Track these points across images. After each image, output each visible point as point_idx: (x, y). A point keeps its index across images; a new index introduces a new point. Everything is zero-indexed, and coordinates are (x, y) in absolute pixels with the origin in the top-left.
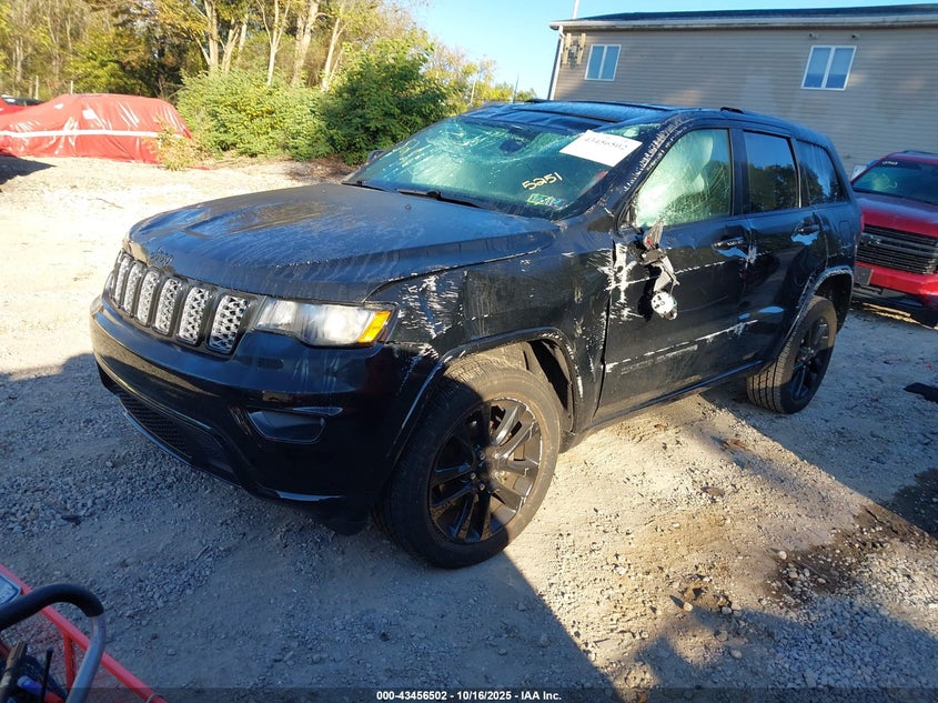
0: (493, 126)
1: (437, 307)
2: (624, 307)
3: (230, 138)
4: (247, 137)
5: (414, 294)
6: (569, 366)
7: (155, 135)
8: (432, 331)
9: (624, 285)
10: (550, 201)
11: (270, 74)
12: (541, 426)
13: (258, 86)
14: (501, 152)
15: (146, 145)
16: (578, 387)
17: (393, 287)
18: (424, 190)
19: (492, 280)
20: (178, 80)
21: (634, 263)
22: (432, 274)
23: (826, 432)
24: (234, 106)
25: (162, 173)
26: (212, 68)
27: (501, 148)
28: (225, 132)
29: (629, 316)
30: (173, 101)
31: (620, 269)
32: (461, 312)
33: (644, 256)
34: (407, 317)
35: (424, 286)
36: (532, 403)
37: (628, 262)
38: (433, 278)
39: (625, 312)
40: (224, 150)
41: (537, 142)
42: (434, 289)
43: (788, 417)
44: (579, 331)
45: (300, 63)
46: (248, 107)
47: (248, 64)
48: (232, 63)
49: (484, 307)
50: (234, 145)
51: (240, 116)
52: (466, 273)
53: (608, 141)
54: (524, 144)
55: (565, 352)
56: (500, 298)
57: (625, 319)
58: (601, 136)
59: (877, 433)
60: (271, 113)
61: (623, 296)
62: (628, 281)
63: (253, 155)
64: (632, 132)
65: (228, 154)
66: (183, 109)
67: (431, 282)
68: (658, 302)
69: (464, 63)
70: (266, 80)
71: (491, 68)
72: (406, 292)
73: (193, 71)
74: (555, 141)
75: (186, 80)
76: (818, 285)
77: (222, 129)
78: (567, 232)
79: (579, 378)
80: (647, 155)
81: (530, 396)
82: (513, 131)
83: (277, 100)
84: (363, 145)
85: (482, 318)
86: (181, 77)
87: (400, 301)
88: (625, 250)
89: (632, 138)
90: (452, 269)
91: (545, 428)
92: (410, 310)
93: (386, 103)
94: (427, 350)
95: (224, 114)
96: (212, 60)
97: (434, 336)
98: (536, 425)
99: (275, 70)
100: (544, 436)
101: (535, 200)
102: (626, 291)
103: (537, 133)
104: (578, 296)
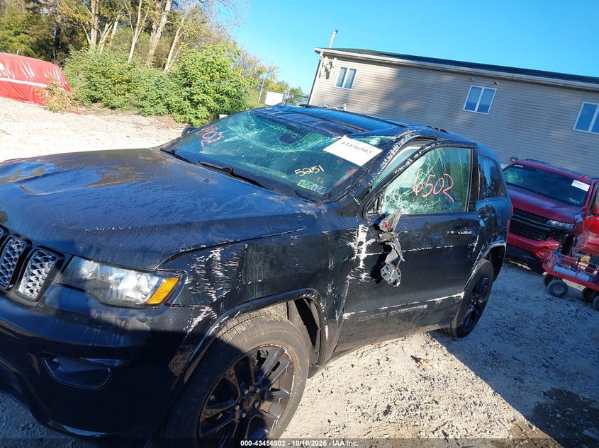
0: (276, 122)
1: (220, 274)
2: (362, 271)
3: (97, 95)
4: (110, 95)
5: (201, 263)
6: (320, 316)
7: (45, 86)
8: (213, 296)
9: (363, 255)
10: (314, 187)
11: (131, 56)
12: (295, 365)
13: (121, 63)
14: (280, 142)
15: (37, 92)
16: (325, 333)
17: (184, 256)
18: (220, 165)
19: (267, 251)
20: (67, 51)
21: (373, 241)
22: (218, 246)
23: (485, 354)
24: (104, 74)
25: (47, 112)
26: (91, 47)
27: (281, 139)
28: (95, 90)
29: (366, 279)
30: (62, 64)
31: (361, 243)
32: (240, 278)
33: (381, 235)
34: (193, 283)
35: (211, 256)
36: (290, 348)
37: (368, 239)
38: (219, 250)
39: (363, 276)
40: (93, 102)
41: (307, 138)
42: (219, 259)
43: (459, 339)
44: (330, 291)
45: (152, 52)
46: (113, 76)
47: (116, 47)
48: (105, 46)
49: (259, 272)
50: (100, 99)
51: (107, 81)
52: (246, 245)
53: (358, 146)
54: (298, 139)
55: (318, 307)
56: (272, 265)
57: (363, 280)
58: (354, 142)
59: (517, 357)
60: (128, 81)
61: (362, 264)
62: (366, 253)
63: (113, 108)
64: (375, 141)
65: (95, 105)
66: (67, 70)
67: (217, 254)
68: (386, 271)
69: (259, 65)
70: (127, 59)
71: (275, 71)
72: (194, 261)
73: (78, 47)
74: (320, 141)
75: (72, 52)
76: (486, 253)
77: (93, 88)
78: (326, 214)
79: (326, 326)
80: (386, 160)
81: (290, 343)
82: (290, 128)
83: (133, 74)
84: (188, 110)
85: (257, 283)
86: (69, 50)
87: (188, 269)
88: (367, 230)
89: (375, 146)
90: (236, 242)
91: (297, 366)
92: (196, 278)
93: (206, 85)
94: (208, 312)
95: (96, 78)
96: (92, 41)
97: (215, 299)
98: (292, 363)
99: (134, 54)
100: (296, 372)
101: (303, 184)
102: (365, 260)
103: (307, 132)
104: (331, 265)
